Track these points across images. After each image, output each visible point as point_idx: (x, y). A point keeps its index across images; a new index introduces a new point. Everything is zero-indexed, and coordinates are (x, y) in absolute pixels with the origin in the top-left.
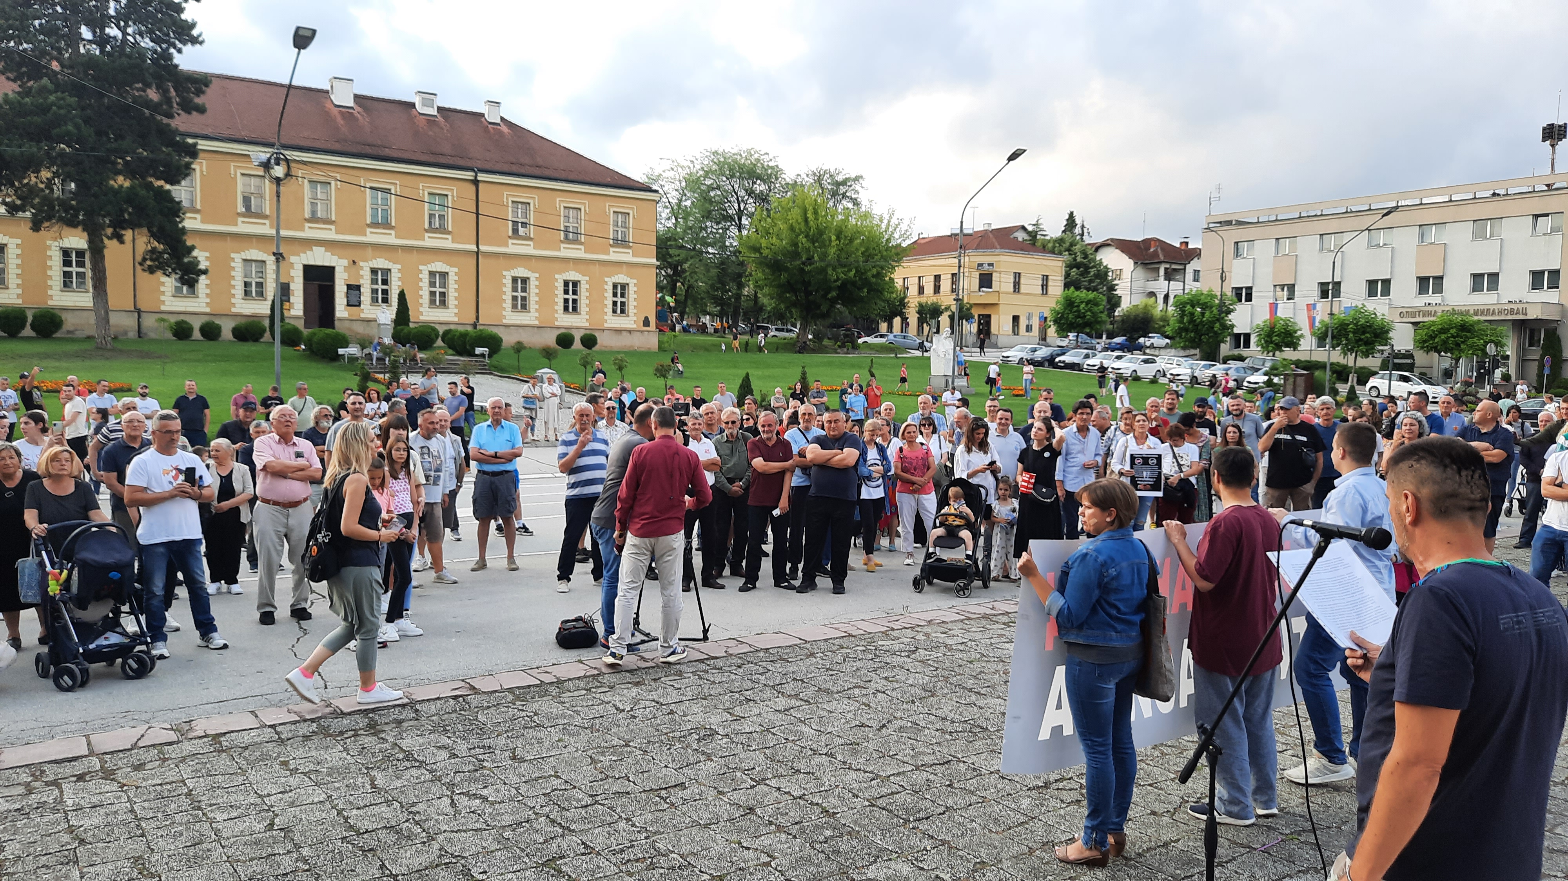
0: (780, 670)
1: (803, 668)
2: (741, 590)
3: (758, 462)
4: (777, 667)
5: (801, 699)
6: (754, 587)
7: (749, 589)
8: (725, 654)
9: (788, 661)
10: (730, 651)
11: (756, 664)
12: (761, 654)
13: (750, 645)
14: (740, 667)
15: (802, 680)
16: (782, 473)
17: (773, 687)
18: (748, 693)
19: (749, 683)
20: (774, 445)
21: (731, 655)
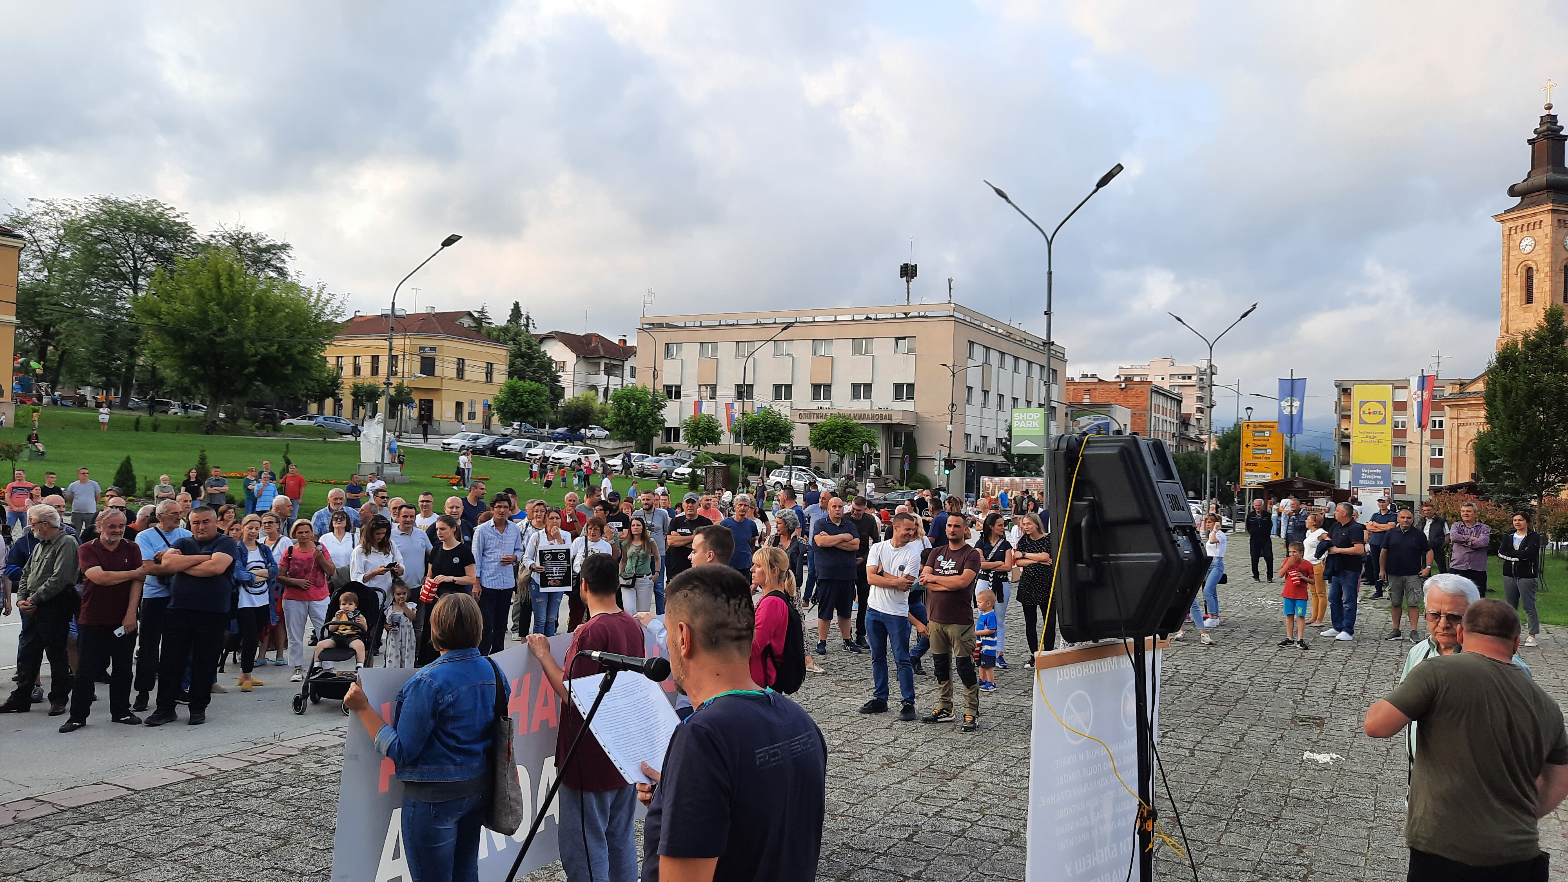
0: (89, 834)
1: (122, 828)
2: (62, 730)
3: (95, 572)
4: (88, 831)
5: (108, 872)
6: (83, 724)
7: (74, 729)
8: (12, 822)
9: (104, 821)
10: (21, 816)
11: (55, 830)
12: (68, 815)
13: (53, 805)
14: (30, 837)
15: (115, 845)
16: (127, 585)
17: (71, 860)
18: (31, 873)
19: (37, 857)
20: (117, 550)
21: (22, 821)
